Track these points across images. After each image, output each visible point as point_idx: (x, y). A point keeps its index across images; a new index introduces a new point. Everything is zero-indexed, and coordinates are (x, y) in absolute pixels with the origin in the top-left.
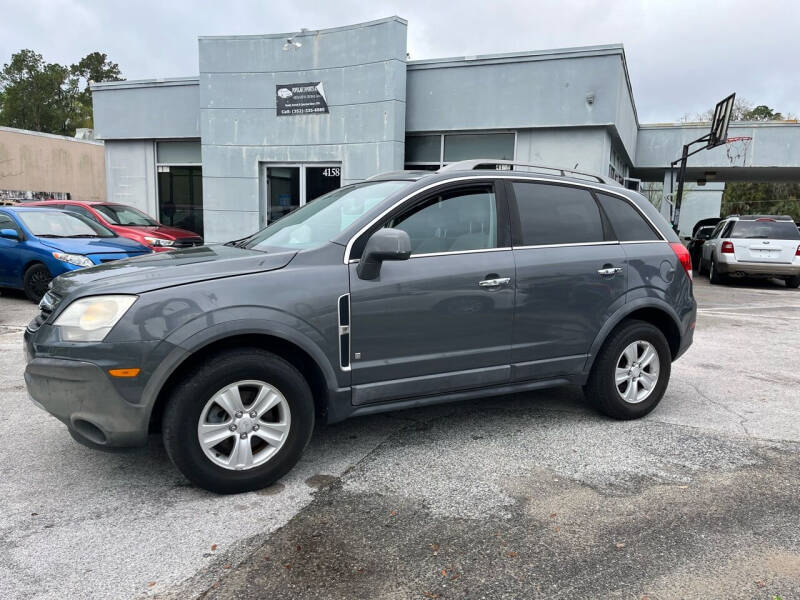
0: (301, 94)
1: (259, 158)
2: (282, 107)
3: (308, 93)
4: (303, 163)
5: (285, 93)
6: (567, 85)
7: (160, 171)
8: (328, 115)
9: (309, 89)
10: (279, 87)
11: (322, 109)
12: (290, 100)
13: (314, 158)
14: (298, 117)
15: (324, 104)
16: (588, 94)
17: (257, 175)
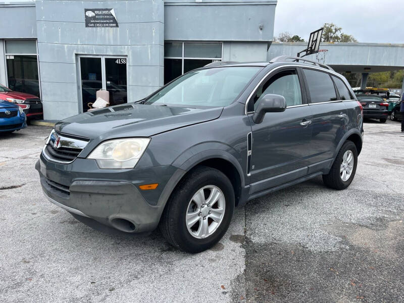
0: (100, 15)
1: (75, 52)
2: (88, 22)
3: (105, 15)
4: (103, 55)
5: (90, 14)
6: (250, 19)
7: (8, 58)
8: (118, 29)
9: (106, 12)
10: (86, 10)
11: (115, 25)
12: (94, 18)
13: (110, 53)
14: (99, 28)
15: (115, 22)
16: (260, 25)
17: (75, 62)
